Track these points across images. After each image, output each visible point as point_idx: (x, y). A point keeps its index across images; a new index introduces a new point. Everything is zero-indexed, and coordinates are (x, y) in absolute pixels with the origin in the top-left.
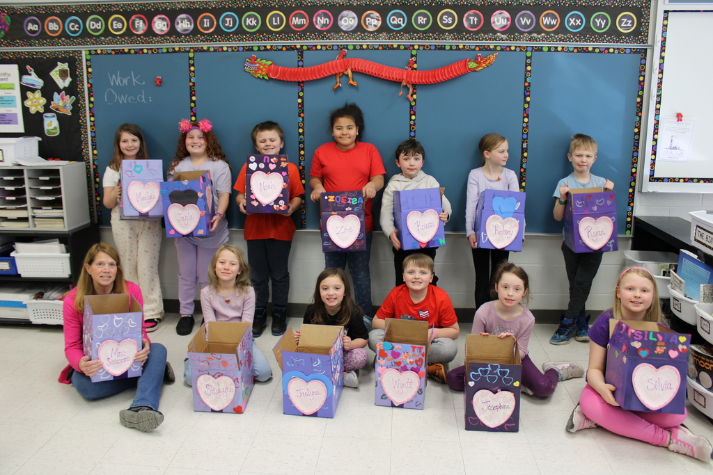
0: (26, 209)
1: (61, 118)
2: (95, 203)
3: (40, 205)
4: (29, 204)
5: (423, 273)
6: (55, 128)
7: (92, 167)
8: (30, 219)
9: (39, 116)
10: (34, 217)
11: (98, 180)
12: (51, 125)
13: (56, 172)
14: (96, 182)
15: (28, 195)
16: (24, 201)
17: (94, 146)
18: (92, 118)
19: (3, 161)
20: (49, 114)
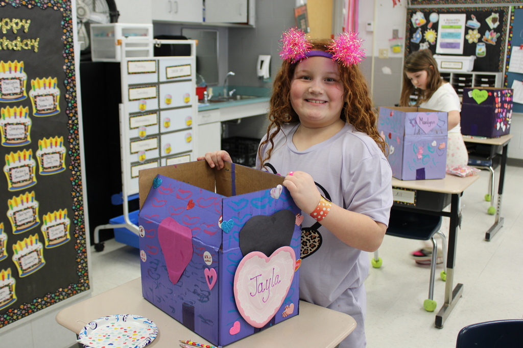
1: (488, 47)
6: (483, 52)
7: (504, 76)
9: (474, 45)
12: (481, 50)
13: (494, 77)
14: (505, 85)
17: (508, 63)
18: (509, 47)
19: (461, 69)
20: (481, 44)
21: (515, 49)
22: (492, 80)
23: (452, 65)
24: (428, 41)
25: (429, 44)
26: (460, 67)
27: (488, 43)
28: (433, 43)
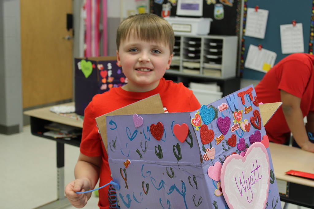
0: (199, 62)
1: (226, 8)
2: (240, 64)
3: (208, 61)
4: (202, 59)
5: (155, 51)
6: (221, 14)
7: (241, 40)
8: (201, 70)
9: (212, 6)
10: (204, 68)
11: (244, 49)
12: (219, 11)
13: (221, 41)
14: (242, 51)
15: (202, 54)
16: (199, 57)
17: (244, 27)
18: (245, 9)
19: (190, 32)
20: (219, 5)
21: (251, 11)
22: (220, 44)
23: (182, 28)
24: (170, 2)
25: (171, 5)
26: (189, 30)
27: (226, 4)
28: (175, 3)
